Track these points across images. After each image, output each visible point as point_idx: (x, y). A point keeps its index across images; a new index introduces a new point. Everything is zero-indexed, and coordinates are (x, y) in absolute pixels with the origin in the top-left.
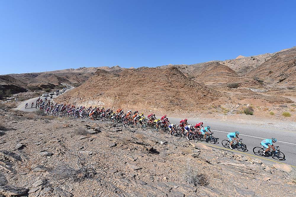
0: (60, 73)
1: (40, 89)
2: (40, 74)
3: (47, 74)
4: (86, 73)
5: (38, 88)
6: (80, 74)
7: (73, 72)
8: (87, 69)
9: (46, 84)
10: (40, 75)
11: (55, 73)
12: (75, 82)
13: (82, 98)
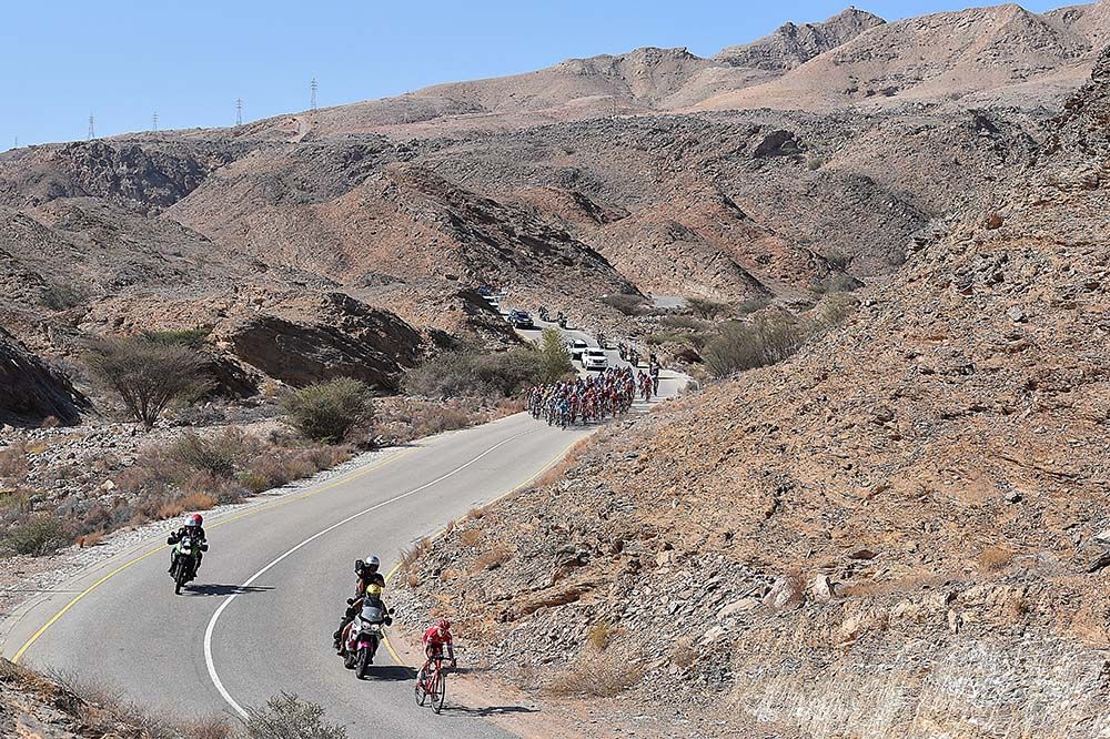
0: (484, 136)
1: (230, 385)
2: (228, 147)
3: (311, 150)
4: (873, 120)
5: (211, 368)
6: (778, 145)
7: (675, 105)
8: (891, 41)
9: (302, 312)
10: (229, 159)
11: (421, 131)
12: (703, 292)
13: (820, 585)
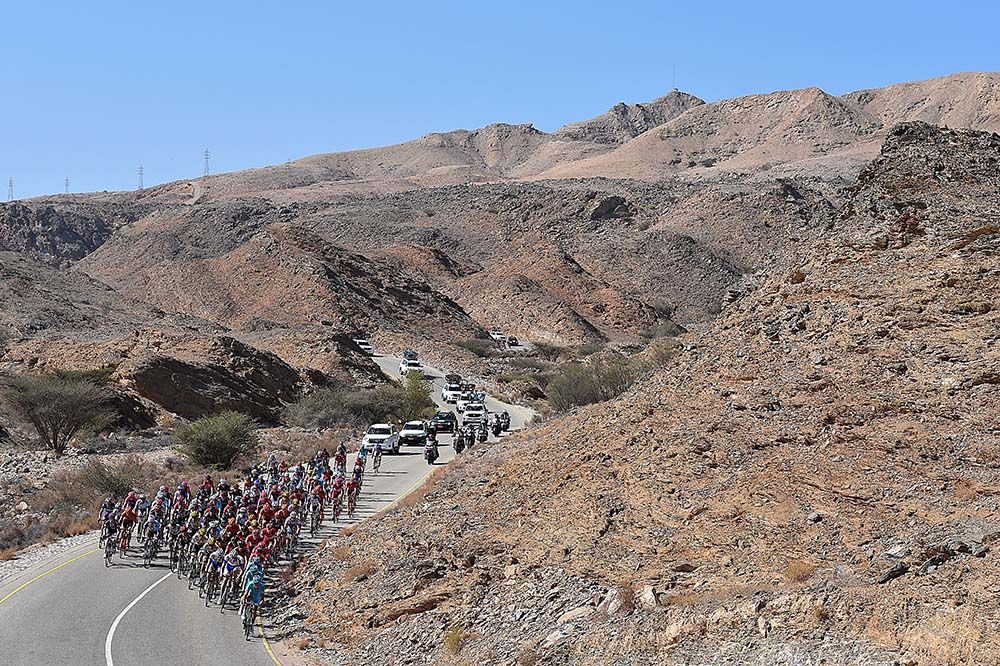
0: (356, 199)
1: (132, 419)
2: (131, 208)
3: (203, 212)
4: (693, 187)
5: (114, 403)
6: (612, 209)
7: (522, 174)
8: (710, 119)
9: (195, 353)
10: (132, 219)
11: (299, 195)
12: (547, 337)
13: (647, 595)
